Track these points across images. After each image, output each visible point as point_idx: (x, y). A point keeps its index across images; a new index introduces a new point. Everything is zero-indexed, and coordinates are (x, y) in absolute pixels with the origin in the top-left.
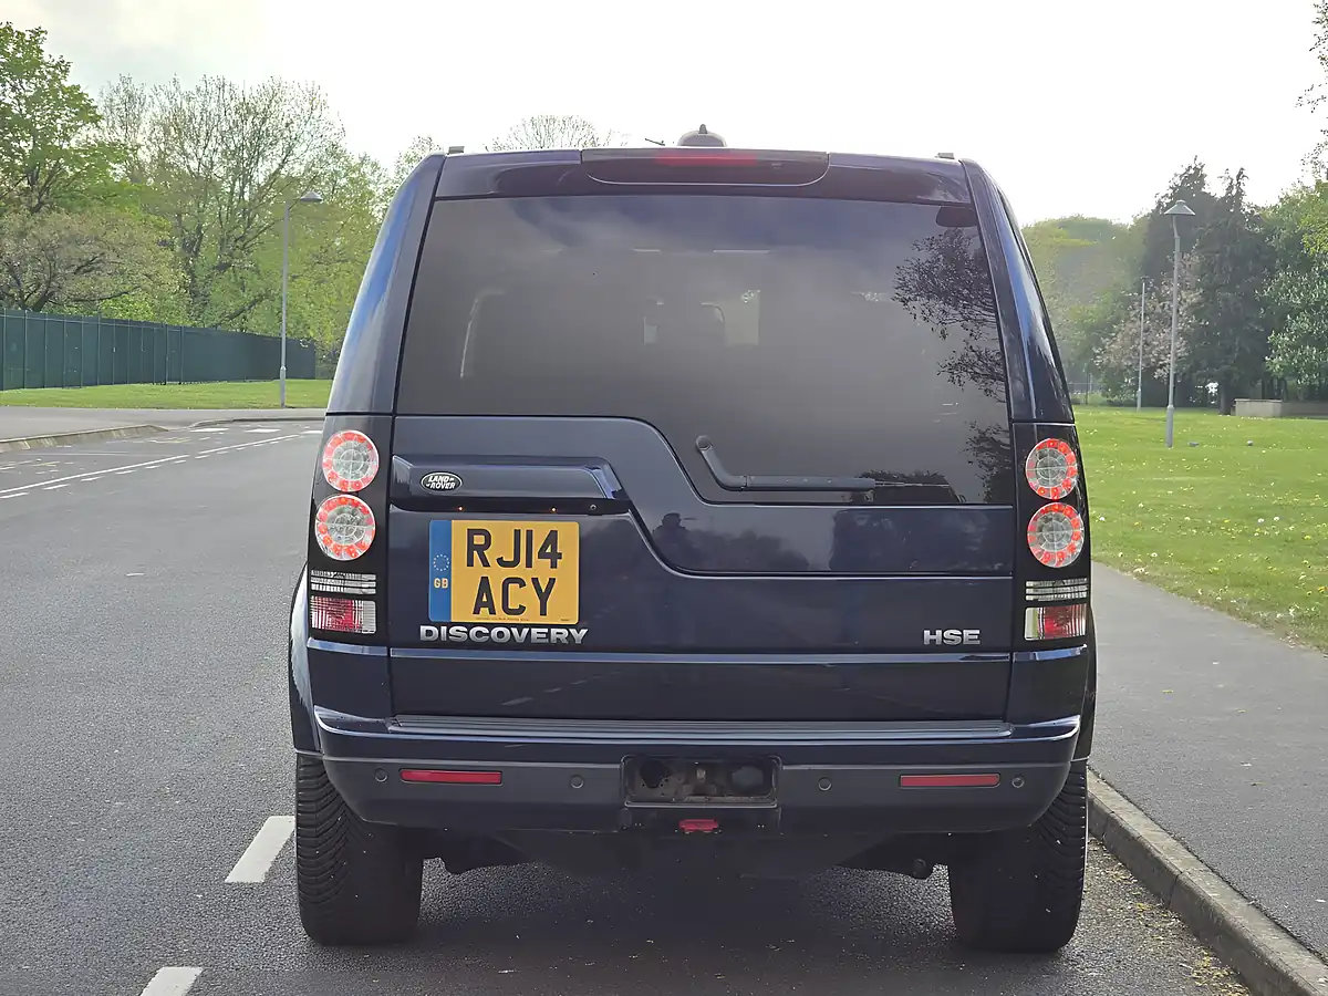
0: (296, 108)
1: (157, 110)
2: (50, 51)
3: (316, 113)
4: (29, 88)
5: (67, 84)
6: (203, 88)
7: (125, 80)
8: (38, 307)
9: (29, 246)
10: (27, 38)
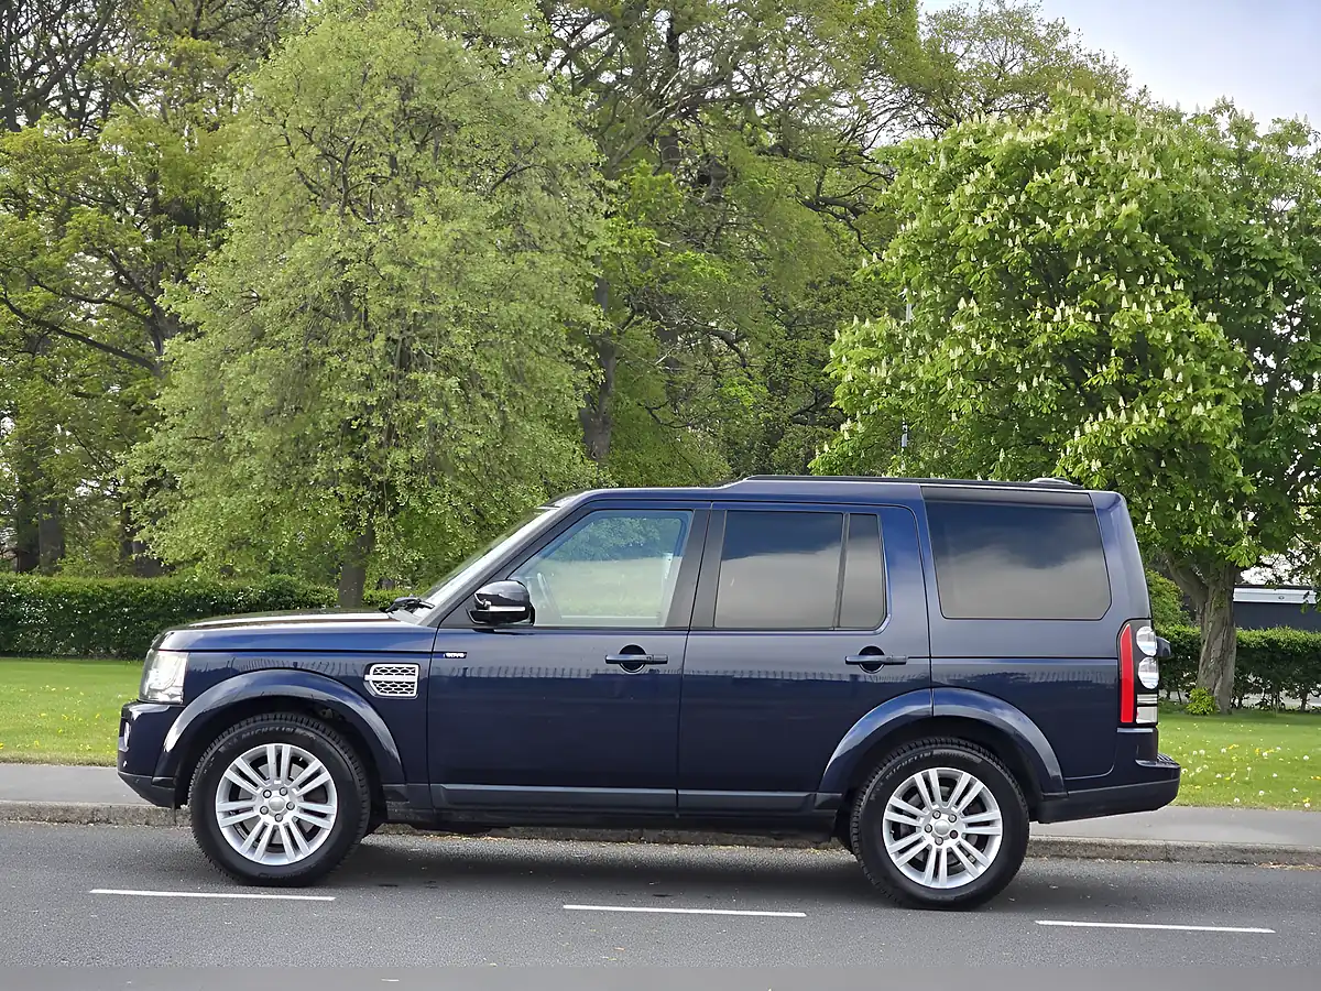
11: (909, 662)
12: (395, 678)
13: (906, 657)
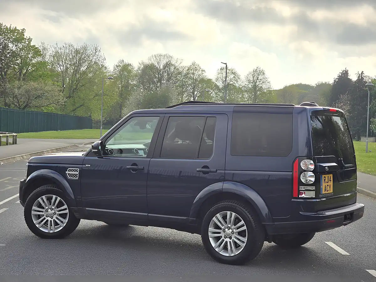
0: (91, 52)
1: (51, 52)
2: (27, 35)
3: (97, 53)
4: (20, 46)
5: (32, 45)
6: (65, 46)
7: (43, 43)
8: (24, 108)
9: (22, 91)
10: (20, 31)
11: (218, 171)
12: (73, 173)
13: (216, 170)
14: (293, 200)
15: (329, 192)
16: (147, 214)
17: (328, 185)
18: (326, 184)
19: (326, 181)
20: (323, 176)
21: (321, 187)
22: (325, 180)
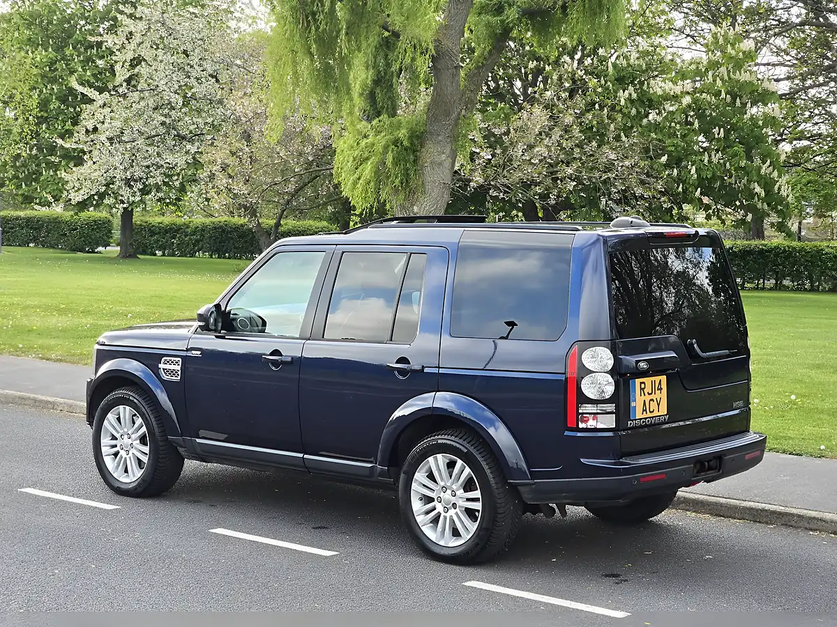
11: (426, 370)
12: (172, 367)
13: (423, 366)
14: (567, 433)
15: (656, 413)
16: (301, 455)
17: (652, 400)
18: (648, 398)
19: (648, 389)
20: (638, 381)
21: (633, 404)
22: (642, 389)
